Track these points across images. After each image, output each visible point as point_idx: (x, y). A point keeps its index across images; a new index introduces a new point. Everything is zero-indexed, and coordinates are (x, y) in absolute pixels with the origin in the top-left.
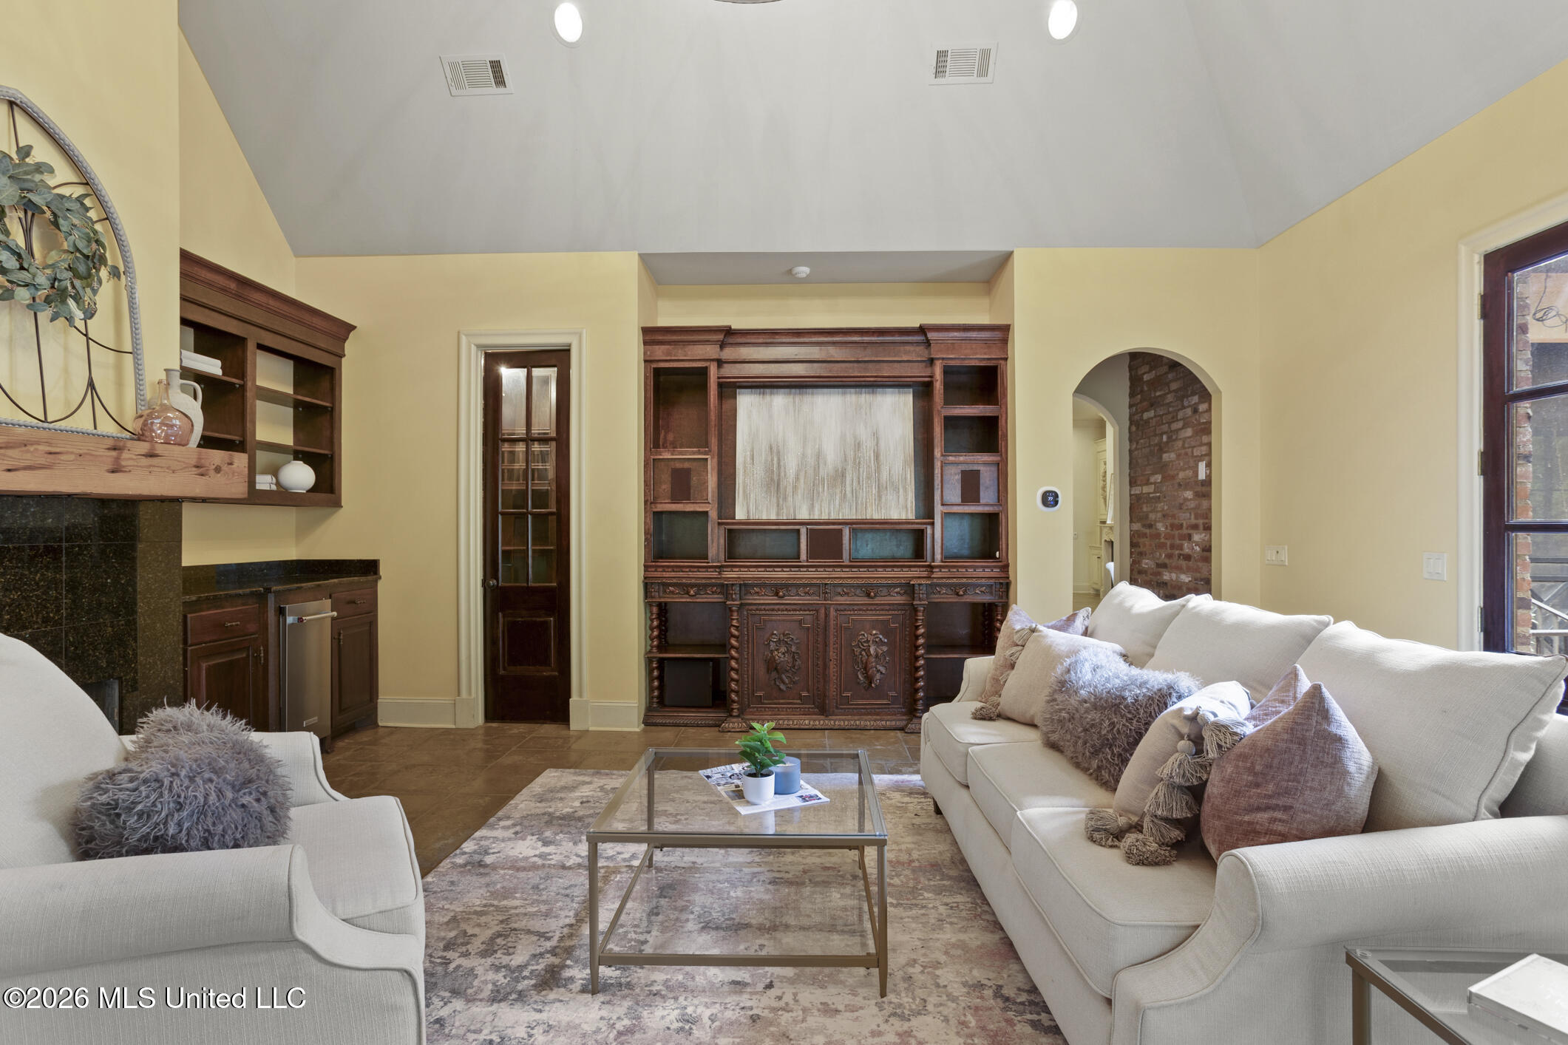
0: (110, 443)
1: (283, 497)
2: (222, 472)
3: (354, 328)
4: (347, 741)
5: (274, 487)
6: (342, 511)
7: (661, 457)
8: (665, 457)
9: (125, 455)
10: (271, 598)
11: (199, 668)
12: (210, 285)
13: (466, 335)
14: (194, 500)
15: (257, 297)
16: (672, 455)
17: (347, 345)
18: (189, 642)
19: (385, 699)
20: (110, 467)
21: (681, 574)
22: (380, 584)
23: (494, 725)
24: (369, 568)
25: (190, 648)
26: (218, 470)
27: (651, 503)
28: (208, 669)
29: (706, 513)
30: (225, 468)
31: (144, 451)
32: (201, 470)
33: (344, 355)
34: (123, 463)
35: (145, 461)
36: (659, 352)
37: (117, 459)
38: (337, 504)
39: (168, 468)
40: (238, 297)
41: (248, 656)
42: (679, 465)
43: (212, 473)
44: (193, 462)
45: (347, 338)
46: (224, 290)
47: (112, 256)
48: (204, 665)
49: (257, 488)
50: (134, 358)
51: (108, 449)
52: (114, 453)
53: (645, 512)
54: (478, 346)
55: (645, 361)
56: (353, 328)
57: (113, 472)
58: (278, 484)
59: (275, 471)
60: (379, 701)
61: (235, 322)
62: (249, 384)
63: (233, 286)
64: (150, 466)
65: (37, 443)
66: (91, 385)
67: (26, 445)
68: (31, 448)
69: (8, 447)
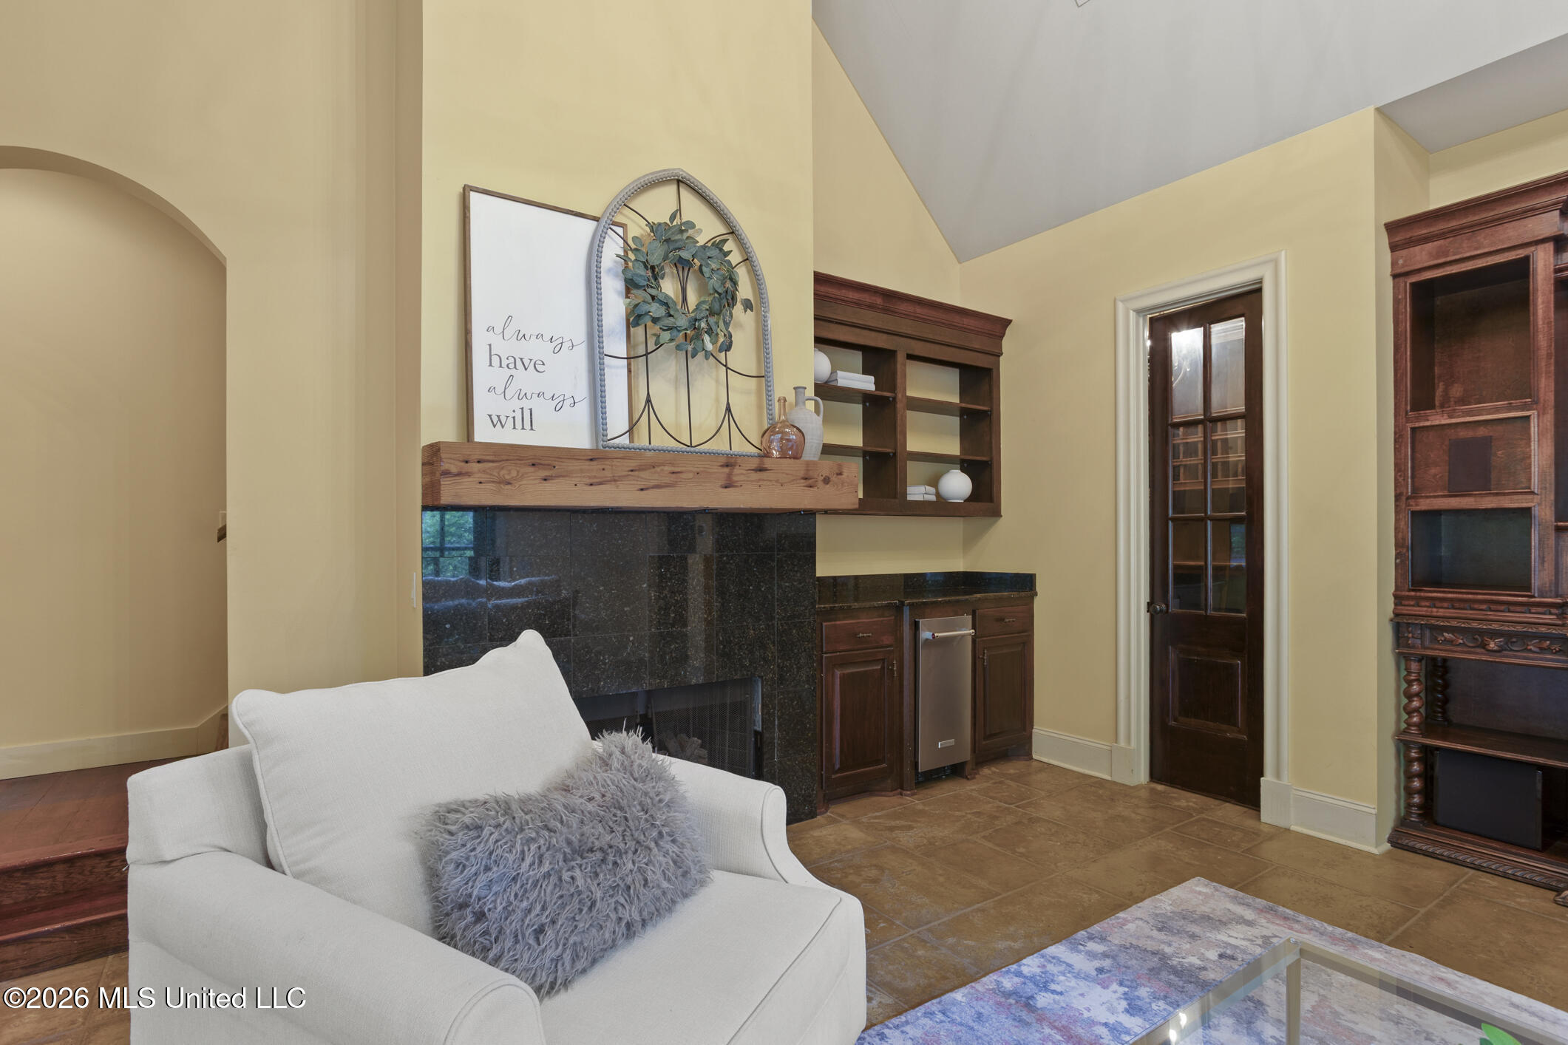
0: (723, 460)
1: (941, 508)
2: (831, 483)
3: (1009, 322)
4: (993, 769)
5: (933, 498)
6: (1003, 517)
7: (1428, 424)
8: (1437, 423)
9: (737, 470)
10: (906, 611)
11: (833, 675)
12: (858, 304)
13: (1122, 301)
14: (826, 512)
15: (904, 307)
16: (1451, 417)
17: (1005, 342)
18: (824, 650)
19: (1042, 731)
20: (723, 482)
21: (1469, 613)
22: (1037, 601)
23: (1160, 787)
24: (1025, 583)
25: (825, 655)
26: (826, 481)
27: (1408, 498)
28: (843, 678)
29: (1528, 510)
30: (834, 478)
31: (754, 466)
32: (808, 482)
33: (1002, 354)
34: (735, 478)
35: (755, 476)
36: (1421, 256)
37: (729, 476)
38: (996, 513)
39: (777, 481)
40: (886, 310)
41: (883, 668)
42: (1463, 434)
43: (820, 484)
44: (802, 474)
45: (1005, 334)
46: (871, 307)
47: (745, 291)
48: (838, 673)
49: (910, 498)
50: (766, 380)
51: (722, 466)
52: (726, 470)
53: (1397, 512)
54: (1139, 312)
55: (1395, 276)
56: (1007, 323)
57: (726, 487)
58: (938, 494)
59: (934, 482)
60: (1034, 730)
61: (885, 336)
62: (899, 396)
63: (879, 301)
64: (760, 480)
65: (663, 464)
66: (728, 409)
67: (654, 467)
68: (658, 469)
69: (641, 468)
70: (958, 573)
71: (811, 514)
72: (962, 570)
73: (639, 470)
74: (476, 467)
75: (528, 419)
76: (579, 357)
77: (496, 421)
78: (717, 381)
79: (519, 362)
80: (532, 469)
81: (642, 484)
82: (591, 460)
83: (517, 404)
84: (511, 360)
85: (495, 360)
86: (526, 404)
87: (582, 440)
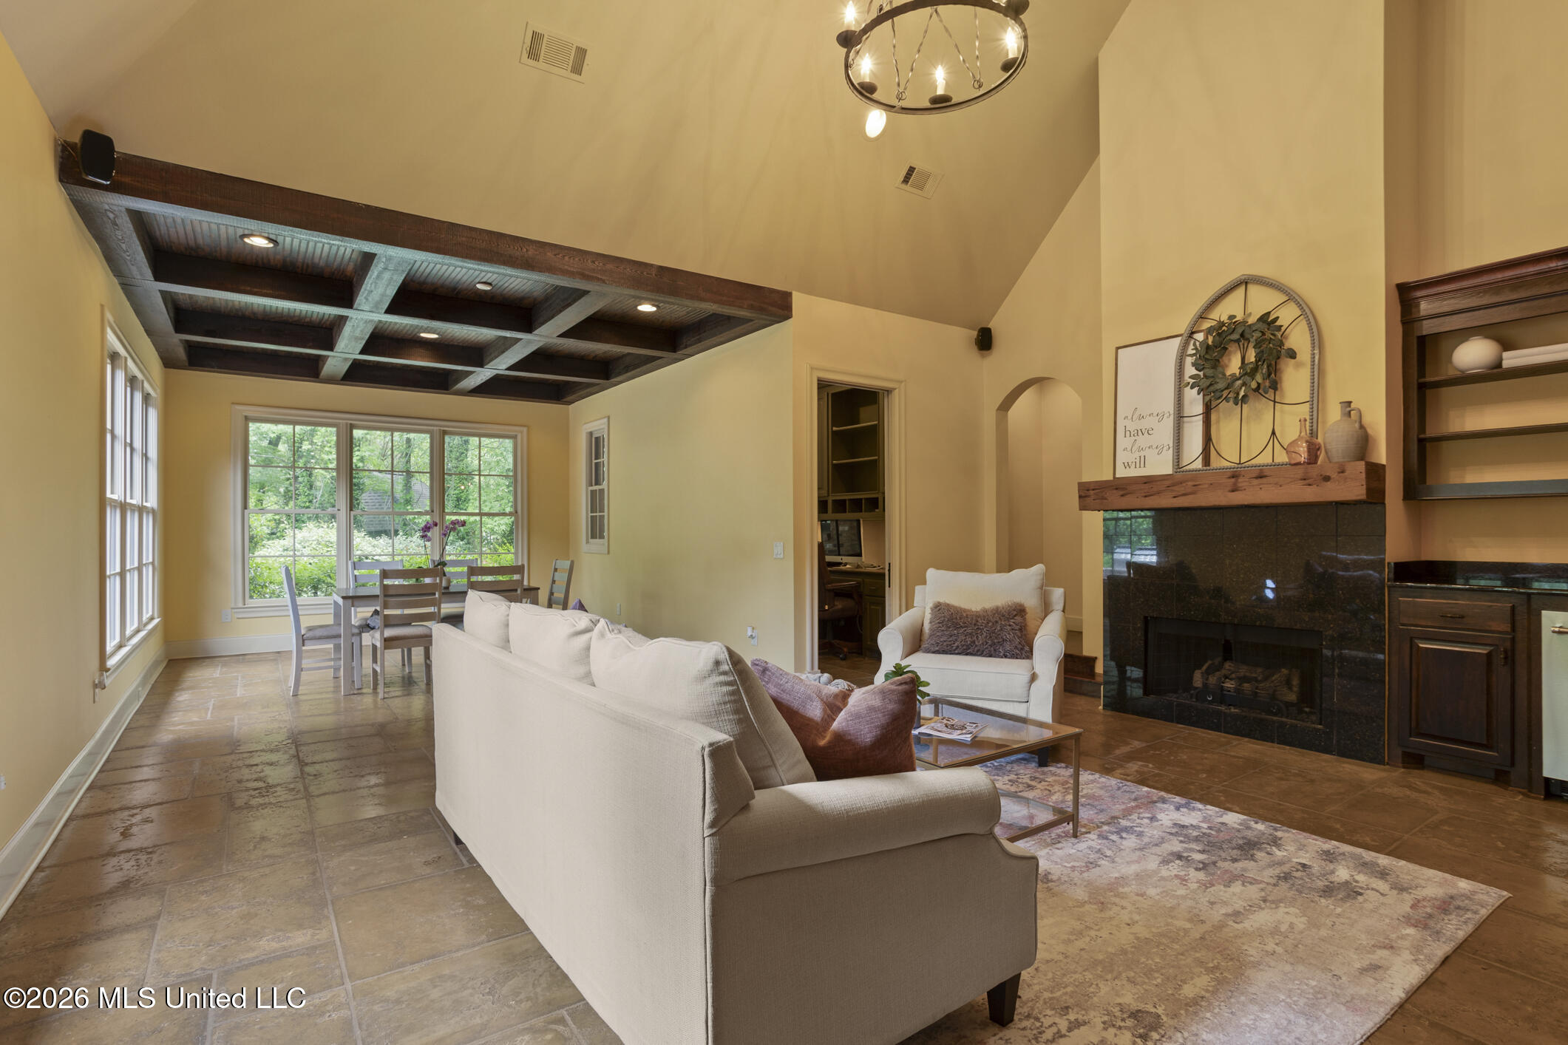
2: (1331, 480)
20: (1231, 489)
25: (1400, 627)
32: (1307, 482)
34: (1240, 485)
35: (1256, 482)
37: (1235, 484)
43: (1319, 482)
50: (1310, 404)
51: (1230, 477)
52: (1233, 480)
64: (1259, 484)
65: (1187, 481)
66: (1273, 433)
67: (1181, 483)
68: (1184, 485)
69: (1174, 485)
73: (1174, 486)
75: (1143, 462)
76: (1169, 423)
77: (1127, 465)
78: (1266, 412)
79: (1140, 431)
82: (1145, 483)
83: (1137, 455)
84: (1136, 431)
85: (1128, 433)
86: (1142, 454)
87: (1168, 470)
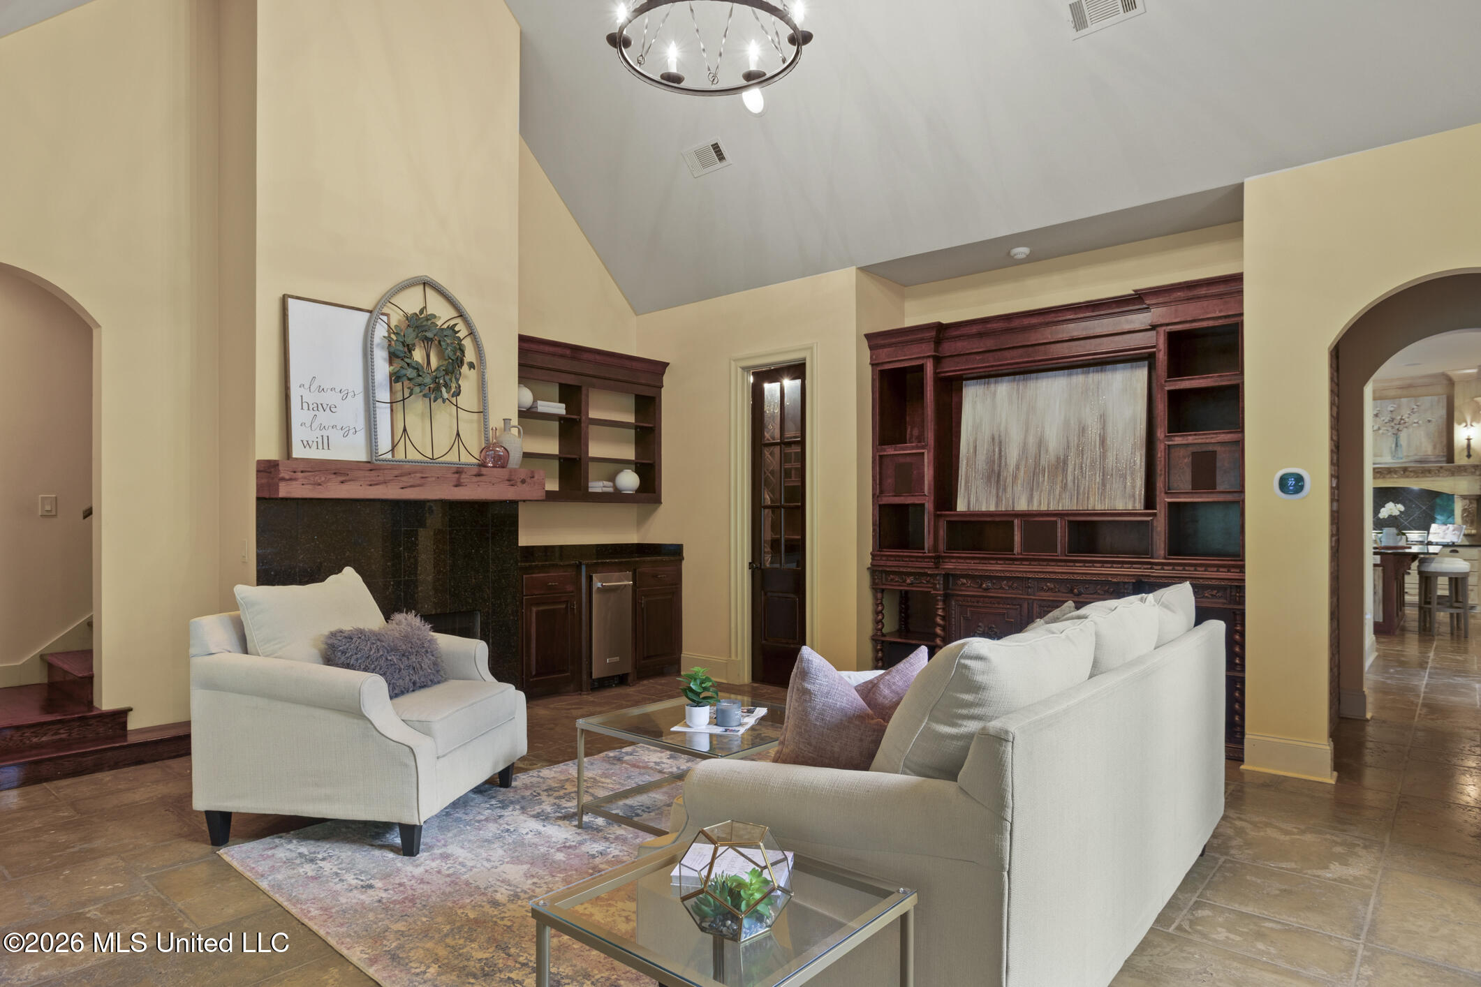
0: (455, 470)
1: (617, 497)
2: (527, 483)
3: (668, 364)
4: (651, 681)
5: (611, 490)
6: (662, 505)
7: (885, 453)
8: (889, 453)
9: (463, 476)
10: (584, 568)
11: (531, 610)
12: (554, 355)
13: (734, 360)
14: (524, 501)
15: (586, 356)
16: (895, 450)
17: (665, 378)
18: (524, 594)
19: (686, 654)
20: (455, 483)
21: (901, 563)
22: (684, 563)
24: (676, 552)
25: (525, 598)
26: (523, 482)
27: (878, 497)
28: (537, 613)
29: (923, 505)
30: (528, 480)
31: (474, 473)
32: (511, 483)
33: (663, 386)
34: (462, 481)
35: (475, 479)
36: (884, 355)
37: (459, 479)
38: (658, 501)
39: (490, 482)
40: (573, 358)
41: (567, 607)
42: (902, 460)
43: (519, 484)
44: (506, 477)
45: (664, 372)
46: (562, 356)
47: (470, 356)
48: (534, 609)
49: (590, 490)
50: (484, 415)
51: (454, 473)
52: (457, 476)
53: (873, 505)
54: (741, 367)
55: (872, 365)
56: (666, 365)
57: (456, 486)
58: (615, 487)
59: (612, 478)
60: (682, 655)
61: (573, 376)
62: (583, 418)
63: (568, 352)
64: (478, 482)
65: (415, 472)
66: (458, 434)
67: (410, 474)
68: (412, 475)
69: (402, 475)
70: (633, 545)
71: (514, 503)
72: (636, 542)
74: (300, 475)
75: (326, 443)
76: (359, 401)
77: (307, 444)
78: (451, 415)
79: (320, 406)
80: (334, 476)
81: (402, 485)
82: (371, 470)
83: (319, 433)
84: (315, 405)
85: (305, 406)
86: (325, 433)
87: (360, 455)
